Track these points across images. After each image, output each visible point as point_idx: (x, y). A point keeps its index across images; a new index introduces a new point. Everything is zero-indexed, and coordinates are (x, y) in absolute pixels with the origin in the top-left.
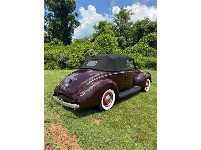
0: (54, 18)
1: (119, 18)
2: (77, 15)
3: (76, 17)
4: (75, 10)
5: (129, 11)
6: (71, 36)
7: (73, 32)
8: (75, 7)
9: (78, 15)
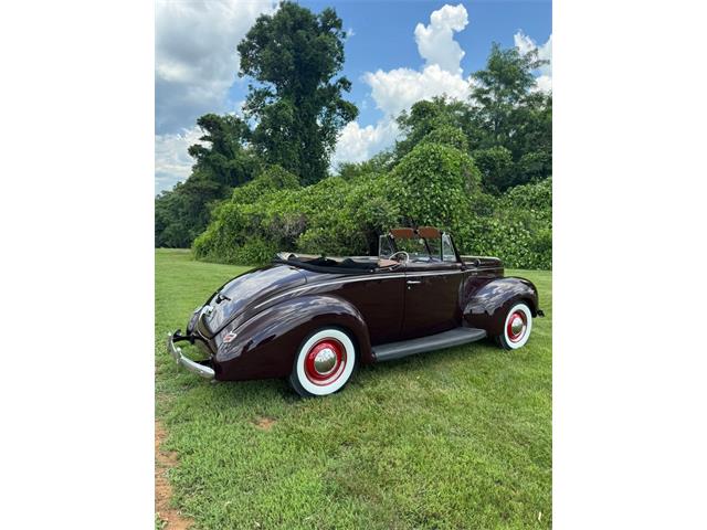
0: (275, 101)
1: (489, 84)
2: (345, 83)
3: (343, 91)
4: (340, 68)
5: (529, 54)
6: (326, 155)
7: (332, 141)
8: (341, 59)
9: (350, 84)
